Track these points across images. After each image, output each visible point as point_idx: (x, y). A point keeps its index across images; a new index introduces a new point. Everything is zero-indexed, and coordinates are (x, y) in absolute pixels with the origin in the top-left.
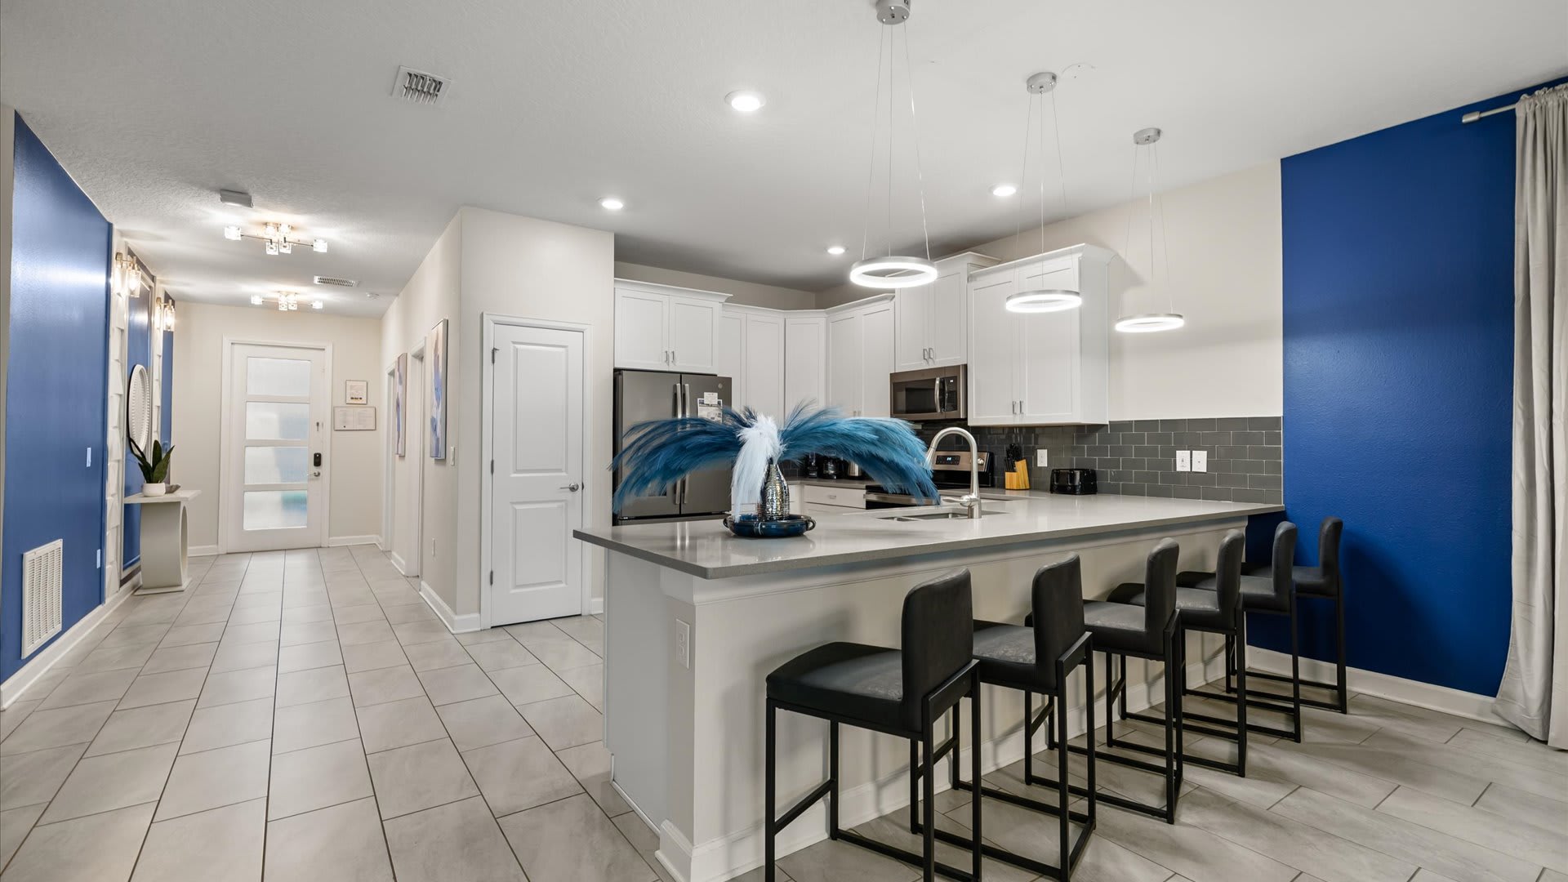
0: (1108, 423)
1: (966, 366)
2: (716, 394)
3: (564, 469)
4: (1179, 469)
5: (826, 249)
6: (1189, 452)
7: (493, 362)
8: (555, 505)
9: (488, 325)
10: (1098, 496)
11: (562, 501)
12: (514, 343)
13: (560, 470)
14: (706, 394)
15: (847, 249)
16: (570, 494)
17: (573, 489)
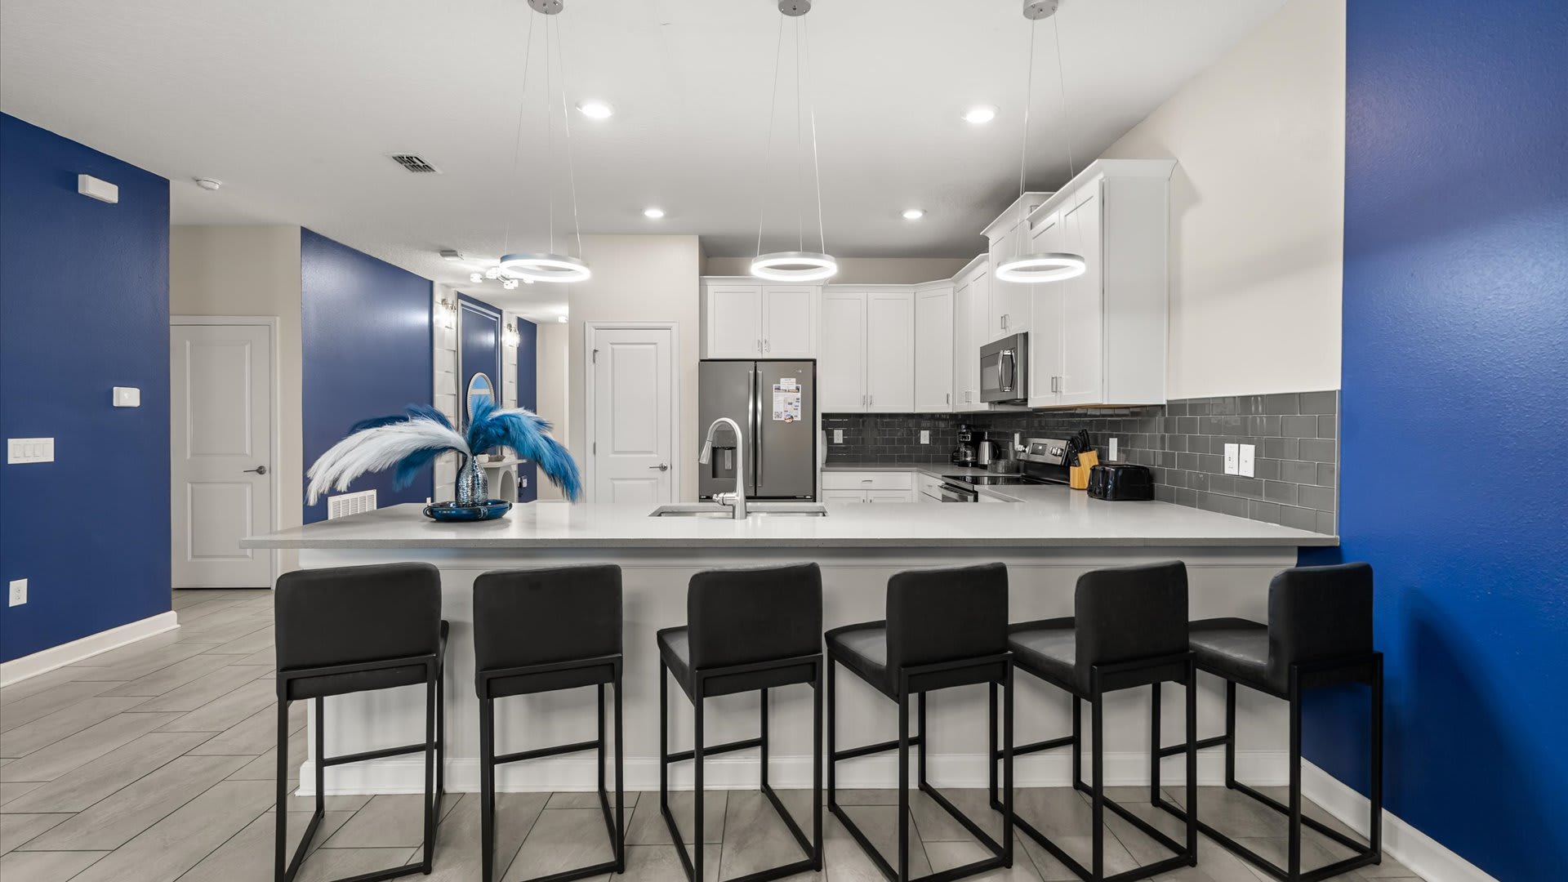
0: (1164, 403)
1: (1026, 335)
2: (794, 380)
3: (655, 451)
4: (1227, 471)
5: (901, 213)
6: (1237, 445)
7: (594, 361)
8: (647, 482)
9: (591, 332)
10: (1155, 501)
11: (654, 479)
12: (611, 344)
13: (651, 452)
14: (782, 380)
15: (925, 212)
16: (658, 473)
17: (663, 468)
